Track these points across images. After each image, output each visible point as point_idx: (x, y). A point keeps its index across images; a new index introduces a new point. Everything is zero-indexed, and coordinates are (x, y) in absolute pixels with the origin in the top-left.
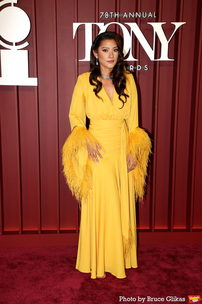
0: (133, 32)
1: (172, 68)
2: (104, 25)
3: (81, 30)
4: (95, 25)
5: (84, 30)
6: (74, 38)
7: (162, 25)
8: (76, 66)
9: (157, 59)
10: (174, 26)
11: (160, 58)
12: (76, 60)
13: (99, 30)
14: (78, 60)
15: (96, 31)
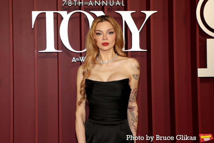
1: (145, 59)
2: (67, 14)
3: (42, 19)
4: (57, 13)
5: (45, 18)
6: (33, 27)
7: (132, 14)
8: (36, 57)
9: (127, 49)
10: (145, 15)
11: (131, 48)
12: (36, 51)
13: (62, 18)
14: (38, 51)
15: (58, 19)
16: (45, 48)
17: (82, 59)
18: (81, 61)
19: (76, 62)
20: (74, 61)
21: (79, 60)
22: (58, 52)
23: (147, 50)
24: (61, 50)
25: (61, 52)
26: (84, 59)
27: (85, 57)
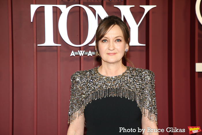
0: (98, 14)
1: (144, 53)
3: (40, 12)
4: (56, 7)
6: (32, 21)
7: (130, 8)
8: (35, 51)
10: (144, 9)
12: (35, 45)
13: (61, 12)
14: (37, 45)
15: (57, 13)
16: (44, 42)
17: (80, 53)
18: (79, 55)
19: (74, 56)
20: (73, 55)
21: (78, 54)
22: (57, 46)
23: (145, 45)
24: (60, 44)
25: (60, 46)
26: (82, 53)
27: (84, 51)
